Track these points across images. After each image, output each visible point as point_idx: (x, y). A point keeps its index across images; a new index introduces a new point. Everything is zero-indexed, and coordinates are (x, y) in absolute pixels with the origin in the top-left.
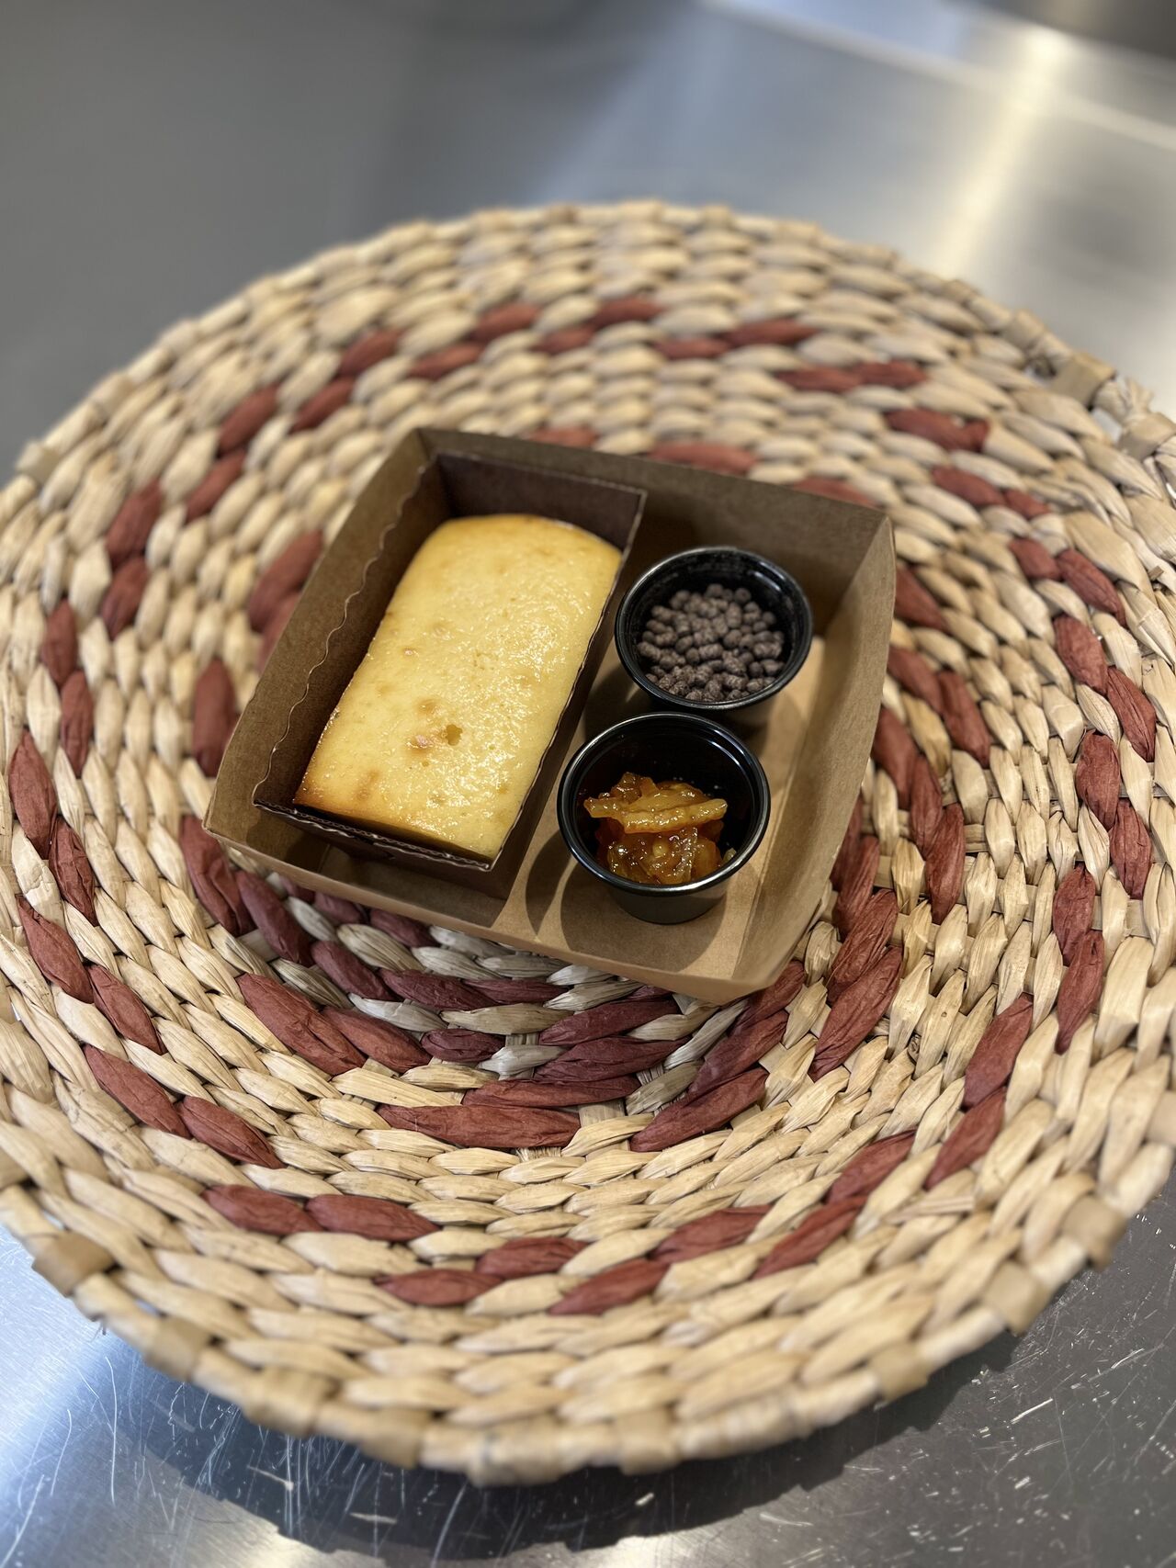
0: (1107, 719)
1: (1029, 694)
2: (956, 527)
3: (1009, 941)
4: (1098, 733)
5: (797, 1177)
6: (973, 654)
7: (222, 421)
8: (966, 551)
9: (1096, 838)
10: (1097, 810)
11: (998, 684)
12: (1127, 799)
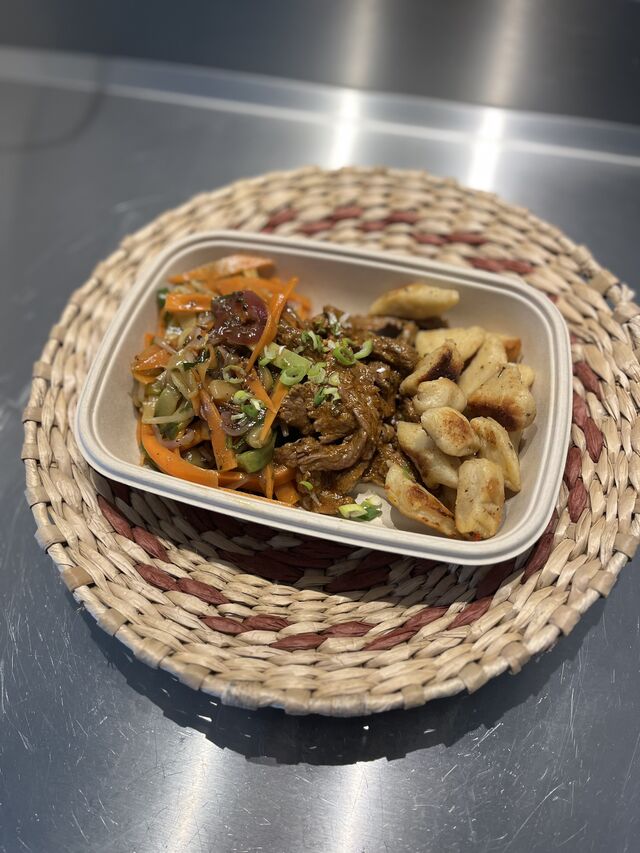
0: (581, 442)
4: (576, 447)
5: (393, 615)
12: (581, 478)
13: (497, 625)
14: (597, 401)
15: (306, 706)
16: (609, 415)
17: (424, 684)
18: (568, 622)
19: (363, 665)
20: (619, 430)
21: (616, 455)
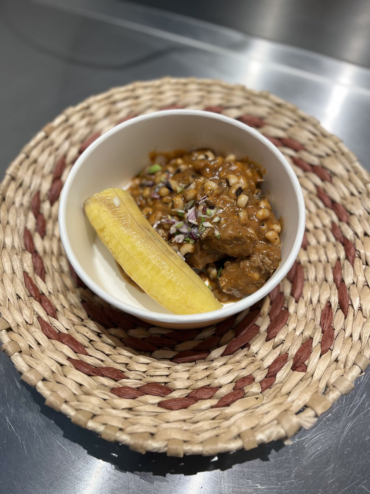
0: (175, 395)
1: (193, 375)
2: (262, 360)
3: (106, 354)
4: (171, 392)
5: (50, 289)
7: (290, 138)
9: (133, 383)
10: (144, 386)
11: (200, 367)
19: (14, 273)
20: (185, 420)
21: (163, 418)
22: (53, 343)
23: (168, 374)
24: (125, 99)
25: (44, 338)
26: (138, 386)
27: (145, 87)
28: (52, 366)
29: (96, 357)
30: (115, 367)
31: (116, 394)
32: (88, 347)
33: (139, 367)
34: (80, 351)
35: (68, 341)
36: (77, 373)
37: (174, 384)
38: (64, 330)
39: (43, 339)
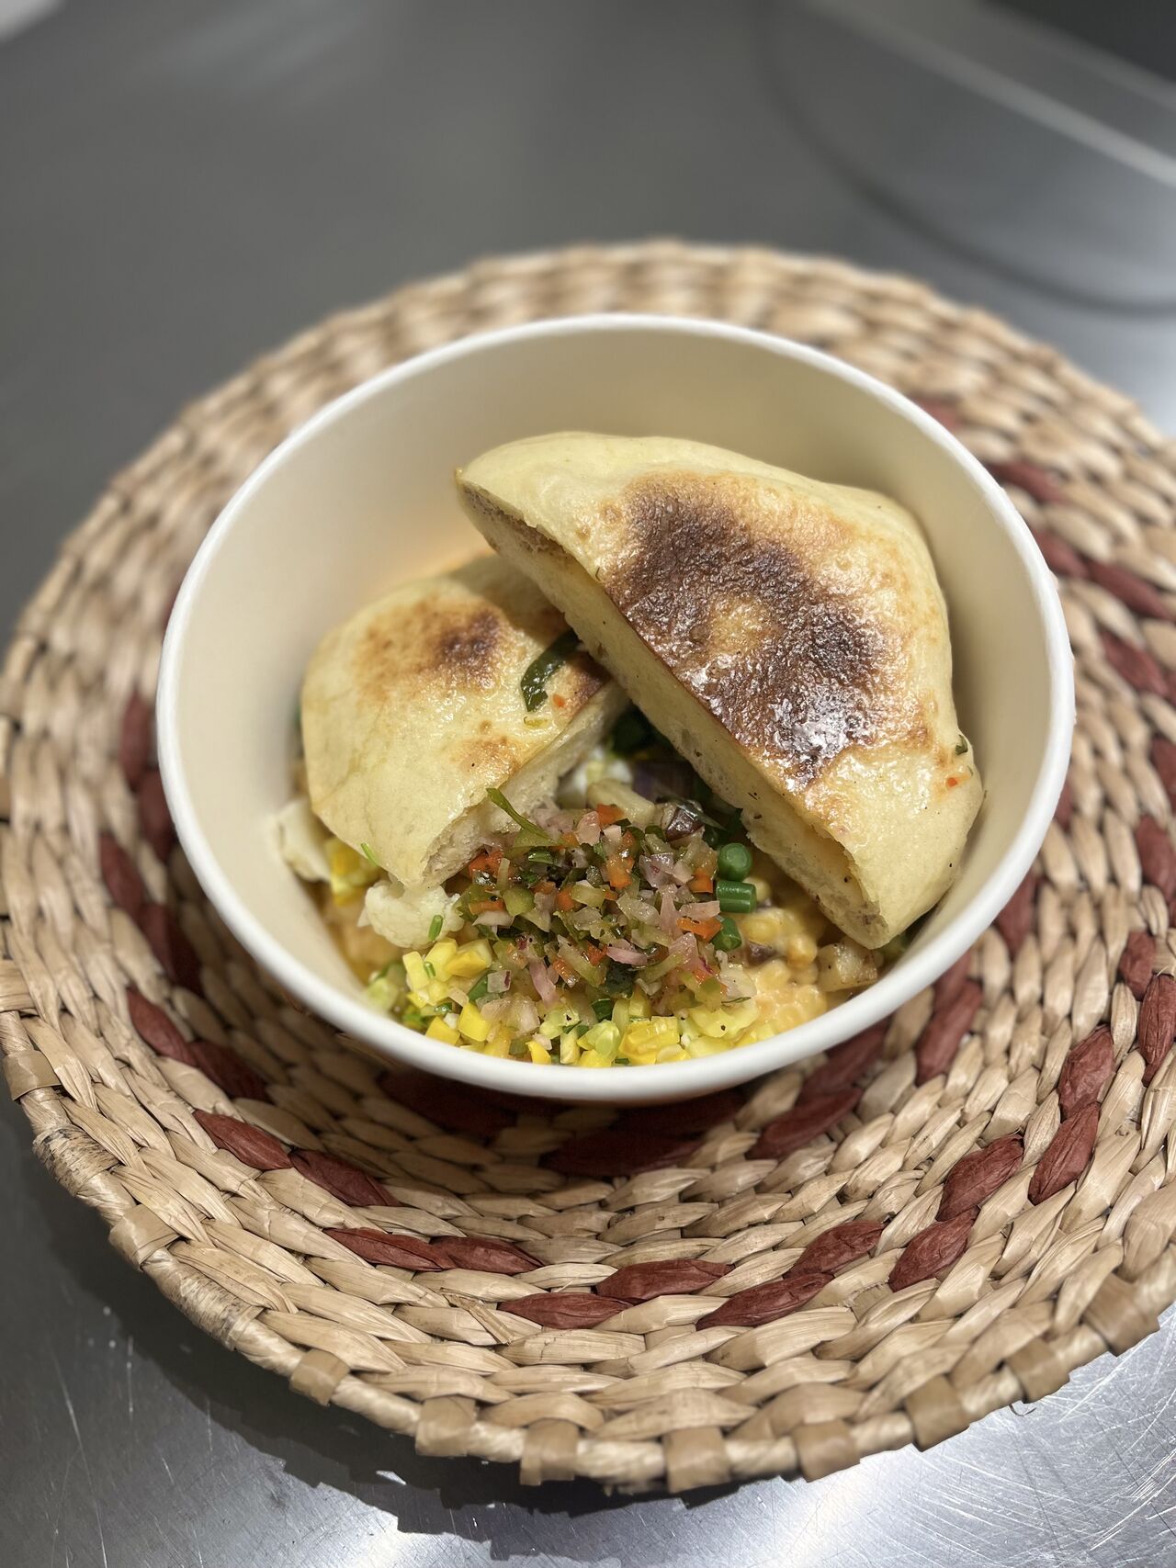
0: (1039, 1140)
1: (1013, 1062)
2: (1113, 879)
3: (767, 1223)
4: (1022, 1143)
6: (1010, 990)
8: (1098, 907)
9: (917, 1215)
10: (947, 1197)
11: (1000, 1031)
12: (979, 1210)
13: (587, 1367)
14: (1138, 1082)
15: (141, 1255)
16: (1138, 1124)
17: (356, 1373)
18: (693, 1470)
19: (309, 1260)
20: (1134, 1171)
21: (1085, 1216)
22: (615, 1328)
23: (956, 1116)
24: (123, 551)
25: (583, 1339)
26: (935, 1209)
27: (152, 477)
28: (698, 1380)
29: (756, 1250)
30: (827, 1228)
31: (915, 1279)
32: (707, 1248)
33: (879, 1170)
34: (702, 1279)
35: (646, 1282)
36: (776, 1331)
37: (1003, 1123)
38: (600, 1270)
39: (587, 1343)
